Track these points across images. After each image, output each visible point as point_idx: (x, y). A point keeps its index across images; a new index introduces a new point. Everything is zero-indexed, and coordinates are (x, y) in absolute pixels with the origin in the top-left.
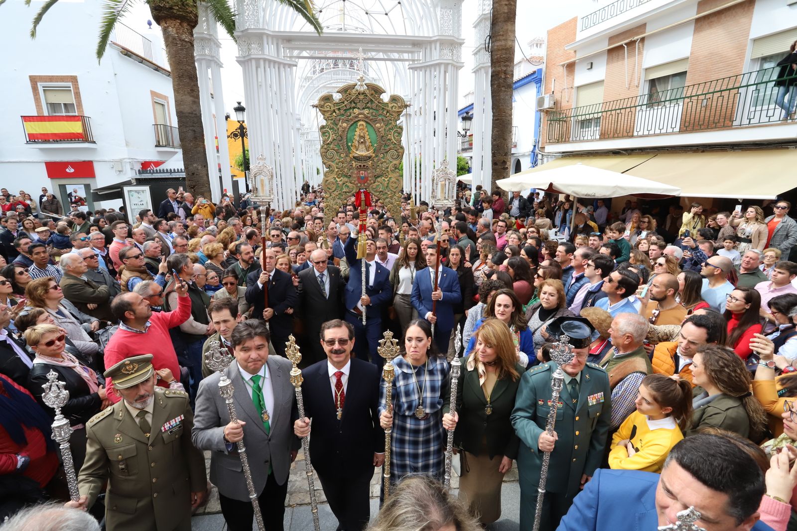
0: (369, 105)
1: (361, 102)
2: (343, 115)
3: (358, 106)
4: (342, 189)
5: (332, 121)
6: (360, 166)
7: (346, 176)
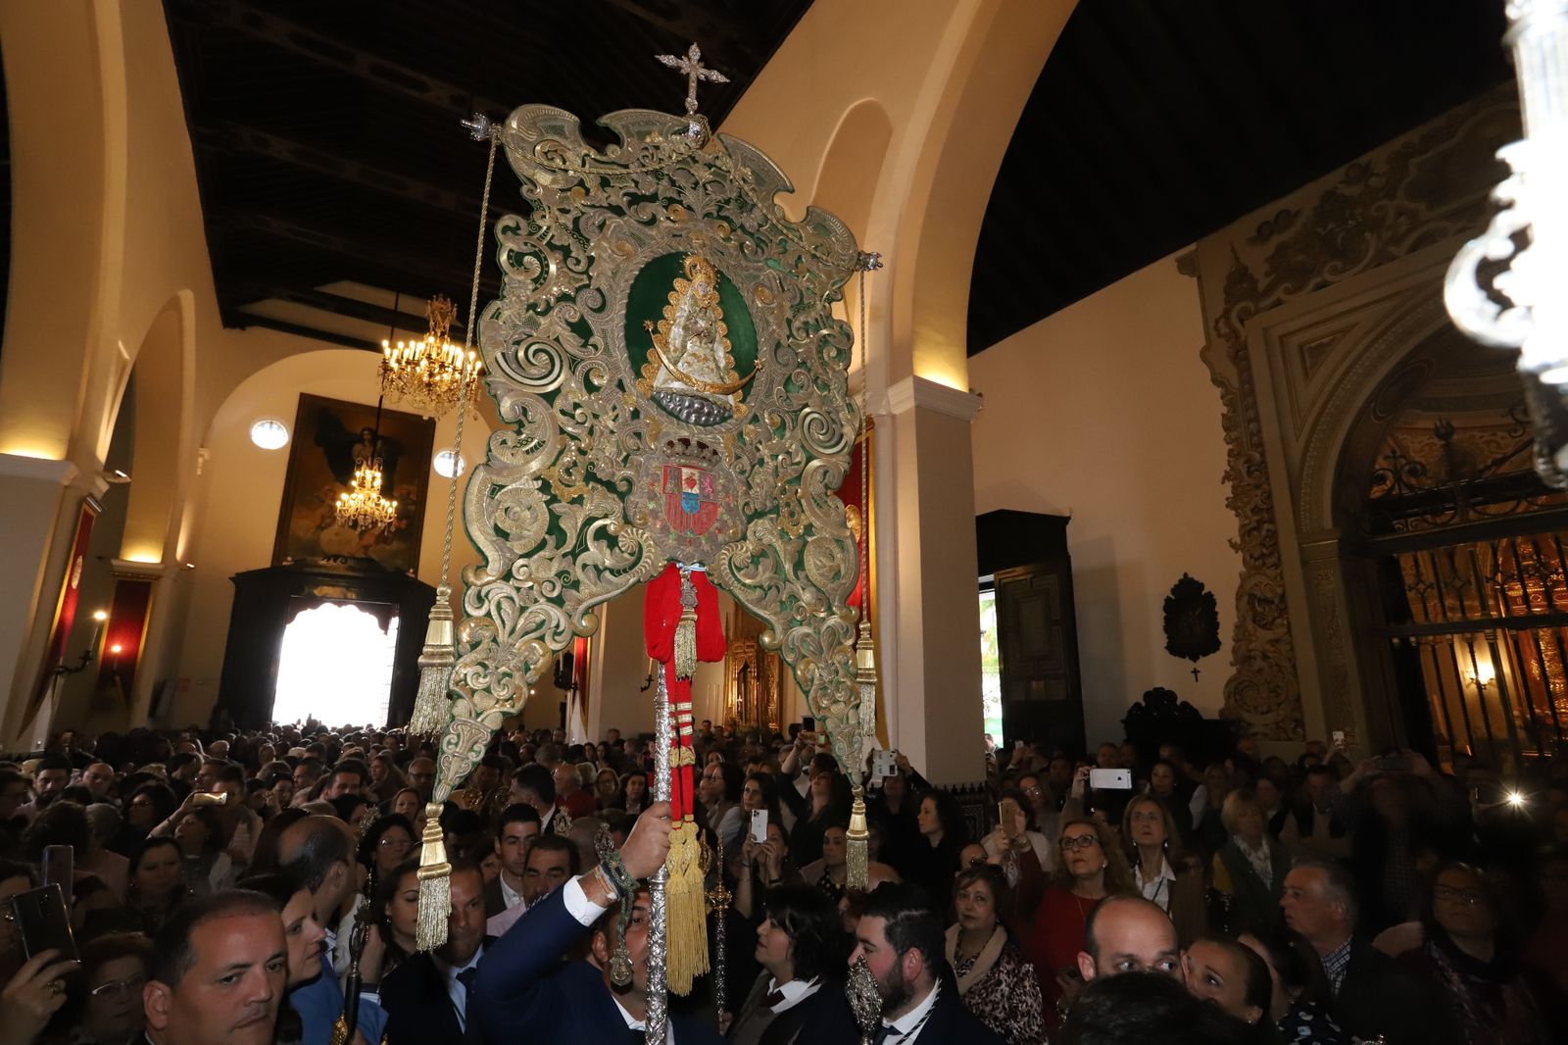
0: (730, 210)
1: (701, 189)
2: (618, 211)
3: (690, 197)
4: (582, 546)
5: (567, 220)
6: (686, 442)
7: (610, 486)
